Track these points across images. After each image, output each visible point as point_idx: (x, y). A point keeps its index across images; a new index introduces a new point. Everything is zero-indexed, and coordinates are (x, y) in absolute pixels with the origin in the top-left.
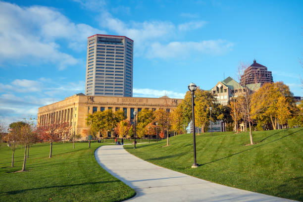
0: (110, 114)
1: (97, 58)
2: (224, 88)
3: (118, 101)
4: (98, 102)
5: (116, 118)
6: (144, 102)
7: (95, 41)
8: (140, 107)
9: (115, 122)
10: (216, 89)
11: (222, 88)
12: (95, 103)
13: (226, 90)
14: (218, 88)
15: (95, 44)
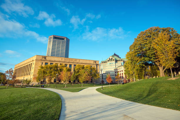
0: (57, 67)
1: (53, 44)
2: (113, 59)
3: (62, 60)
4: (49, 60)
5: (60, 69)
6: (78, 61)
7: (52, 38)
8: (75, 64)
9: (59, 72)
10: (109, 60)
11: (112, 58)
12: (47, 60)
13: (114, 60)
14: (110, 59)
15: (52, 39)
